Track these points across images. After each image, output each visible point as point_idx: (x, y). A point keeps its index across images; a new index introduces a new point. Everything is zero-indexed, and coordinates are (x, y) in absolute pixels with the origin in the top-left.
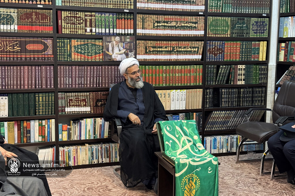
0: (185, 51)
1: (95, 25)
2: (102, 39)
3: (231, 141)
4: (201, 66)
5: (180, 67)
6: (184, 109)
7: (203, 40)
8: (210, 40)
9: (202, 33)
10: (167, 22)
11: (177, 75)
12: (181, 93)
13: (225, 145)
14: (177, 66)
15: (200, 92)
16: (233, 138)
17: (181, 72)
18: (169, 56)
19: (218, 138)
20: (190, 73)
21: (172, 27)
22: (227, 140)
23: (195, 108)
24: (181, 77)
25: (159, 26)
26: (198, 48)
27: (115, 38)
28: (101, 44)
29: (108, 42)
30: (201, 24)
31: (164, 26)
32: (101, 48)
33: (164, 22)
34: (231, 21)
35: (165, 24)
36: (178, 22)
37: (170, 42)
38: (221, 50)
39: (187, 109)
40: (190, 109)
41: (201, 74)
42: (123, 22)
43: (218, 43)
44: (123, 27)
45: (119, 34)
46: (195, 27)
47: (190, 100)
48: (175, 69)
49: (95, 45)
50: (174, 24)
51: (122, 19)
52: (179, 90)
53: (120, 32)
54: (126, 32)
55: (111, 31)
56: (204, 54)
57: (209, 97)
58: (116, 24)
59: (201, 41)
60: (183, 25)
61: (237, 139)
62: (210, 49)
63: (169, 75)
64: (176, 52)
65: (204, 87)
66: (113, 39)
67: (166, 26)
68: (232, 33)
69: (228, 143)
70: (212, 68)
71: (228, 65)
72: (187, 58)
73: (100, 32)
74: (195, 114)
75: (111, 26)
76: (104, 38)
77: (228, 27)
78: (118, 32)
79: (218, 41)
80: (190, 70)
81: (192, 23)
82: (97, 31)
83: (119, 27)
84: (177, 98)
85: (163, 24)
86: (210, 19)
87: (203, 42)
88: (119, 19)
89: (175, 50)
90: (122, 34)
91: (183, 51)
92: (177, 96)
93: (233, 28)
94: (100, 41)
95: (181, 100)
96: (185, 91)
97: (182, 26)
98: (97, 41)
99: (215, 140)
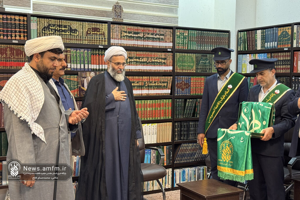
0: (155, 86)
1: (71, 61)
2: (77, 74)
3: (198, 172)
4: (170, 100)
5: (151, 101)
6: (155, 142)
7: (172, 76)
8: (178, 76)
9: (171, 68)
10: (139, 58)
11: (148, 109)
12: (153, 127)
13: (193, 177)
14: (148, 101)
15: (169, 125)
16: (200, 169)
17: (152, 107)
18: (141, 91)
19: (187, 169)
20: (160, 107)
21: (144, 62)
22: (195, 171)
23: (165, 142)
24: (152, 111)
25: (132, 62)
26: (167, 82)
27: (90, 74)
28: (76, 79)
29: (83, 78)
30: (170, 60)
31: (136, 62)
32: (76, 83)
33: (136, 58)
34: (196, 57)
35: (137, 60)
36: (149, 58)
37: (141, 77)
38: (188, 85)
39: (158, 142)
40: (161, 142)
41: (170, 108)
42: (97, 57)
43: (184, 78)
44: (98, 63)
45: (94, 69)
46: (164, 63)
47: (161, 133)
48: (147, 104)
49: (70, 81)
50: (145, 60)
51: (96, 54)
52: (151, 124)
53: (95, 68)
54: (101, 68)
55: (86, 67)
56: (172, 89)
57: (178, 131)
58: (91, 60)
59: (170, 76)
60: (154, 61)
61: (203, 170)
62: (178, 84)
63: (142, 109)
64: (147, 87)
65: (173, 121)
66: (88, 75)
67: (138, 62)
68: (197, 69)
69: (195, 174)
70: (180, 102)
71: (194, 99)
72: (157, 93)
73: (75, 67)
74: (165, 147)
75: (86, 62)
76: (79, 73)
77: (193, 63)
78: (92, 68)
79: (185, 76)
80: (160, 104)
81: (162, 59)
82: (72, 67)
83: (94, 62)
84: (148, 132)
85: (136, 60)
86: (178, 55)
87: (172, 77)
88: (93, 55)
89: (146, 85)
90: (96, 69)
91: (154, 86)
92: (148, 130)
93: (197, 64)
94: (76, 76)
95: (153, 134)
96: (156, 124)
97: (152, 62)
98: (72, 76)
99: (184, 172)
